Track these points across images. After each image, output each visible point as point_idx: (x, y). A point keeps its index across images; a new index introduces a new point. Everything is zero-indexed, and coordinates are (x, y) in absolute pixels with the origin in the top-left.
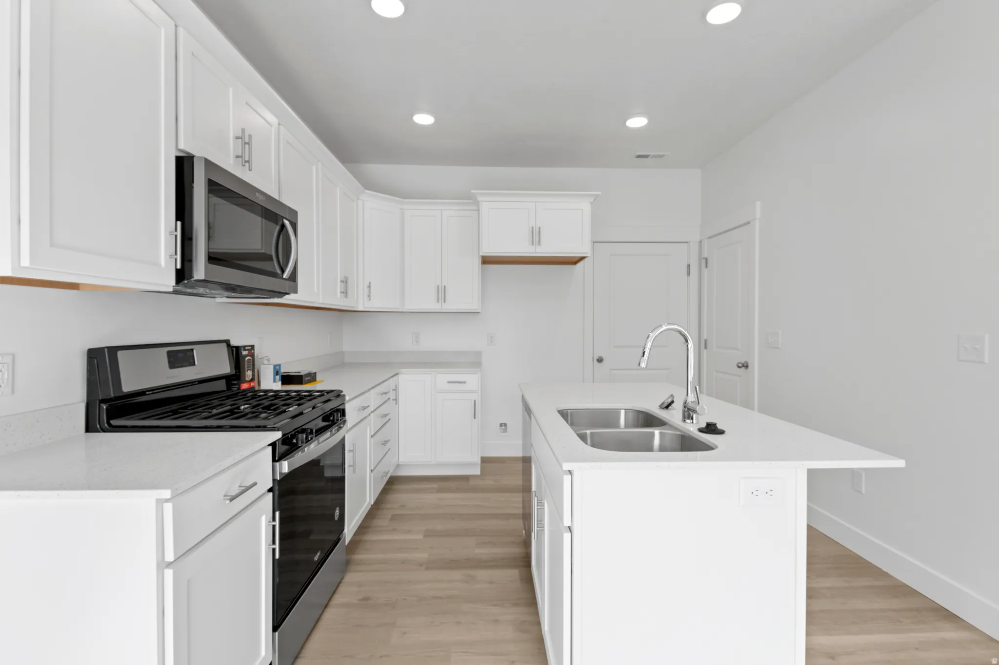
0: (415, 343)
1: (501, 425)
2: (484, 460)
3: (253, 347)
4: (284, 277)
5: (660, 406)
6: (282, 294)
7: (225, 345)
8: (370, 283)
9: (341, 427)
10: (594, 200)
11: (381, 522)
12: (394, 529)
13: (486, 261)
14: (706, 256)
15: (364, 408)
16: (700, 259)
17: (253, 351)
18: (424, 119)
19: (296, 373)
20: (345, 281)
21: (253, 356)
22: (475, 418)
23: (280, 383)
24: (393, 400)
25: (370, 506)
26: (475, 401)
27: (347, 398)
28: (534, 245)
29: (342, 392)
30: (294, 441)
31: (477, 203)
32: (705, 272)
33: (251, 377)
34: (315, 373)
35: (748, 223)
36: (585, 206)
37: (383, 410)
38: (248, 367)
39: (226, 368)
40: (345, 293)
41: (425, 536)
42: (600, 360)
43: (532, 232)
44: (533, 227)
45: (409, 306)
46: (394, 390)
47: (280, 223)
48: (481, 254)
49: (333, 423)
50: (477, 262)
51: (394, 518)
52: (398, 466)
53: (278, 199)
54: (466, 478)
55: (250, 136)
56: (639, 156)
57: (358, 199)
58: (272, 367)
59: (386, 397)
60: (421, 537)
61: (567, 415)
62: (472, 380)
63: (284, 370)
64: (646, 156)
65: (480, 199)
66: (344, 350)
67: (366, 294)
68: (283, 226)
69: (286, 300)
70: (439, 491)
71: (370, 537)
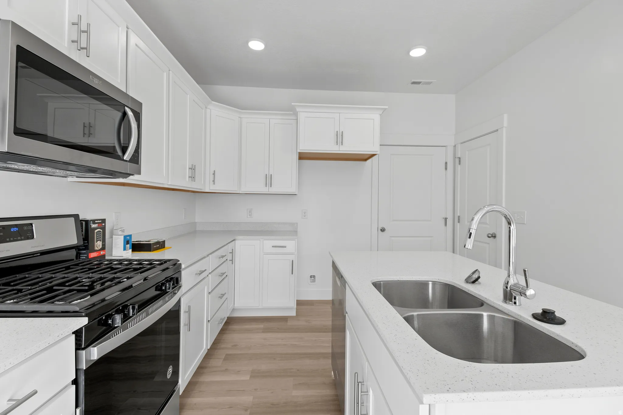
0: (249, 217)
1: (311, 277)
2: (299, 303)
3: (104, 221)
4: (125, 158)
5: (465, 280)
6: (127, 175)
7: (72, 219)
8: (214, 171)
9: (176, 293)
10: (382, 113)
11: (217, 362)
12: (226, 369)
13: (302, 157)
14: (459, 156)
15: (202, 272)
16: (455, 157)
17: (103, 224)
18: (256, 45)
19: (146, 241)
20: (193, 169)
21: (104, 229)
22: (292, 274)
23: (131, 250)
24: (230, 260)
25: (207, 351)
26: (293, 261)
27: (183, 266)
28: (338, 144)
29: (179, 261)
30: (110, 322)
31: (296, 114)
32: (459, 168)
33: (101, 247)
34: (164, 241)
35: (497, 130)
36: (376, 117)
37: (220, 270)
38: (97, 239)
39: (73, 239)
40: (192, 178)
41: (251, 377)
42: (383, 230)
43: (337, 135)
44: (337, 132)
45: (244, 190)
46: (230, 253)
47: (123, 110)
48: (299, 151)
49: (164, 293)
50: (296, 157)
51: (228, 358)
52: (234, 310)
53: (125, 91)
54: (284, 319)
55: (88, 25)
56: (414, 83)
57: (206, 108)
58: (122, 237)
59: (224, 259)
60: (247, 378)
61: (380, 287)
62: (291, 245)
63: (134, 239)
64: (419, 83)
65: (298, 110)
66: (196, 222)
67: (212, 179)
68: (125, 114)
69: (130, 180)
70: (266, 330)
71: (206, 378)
